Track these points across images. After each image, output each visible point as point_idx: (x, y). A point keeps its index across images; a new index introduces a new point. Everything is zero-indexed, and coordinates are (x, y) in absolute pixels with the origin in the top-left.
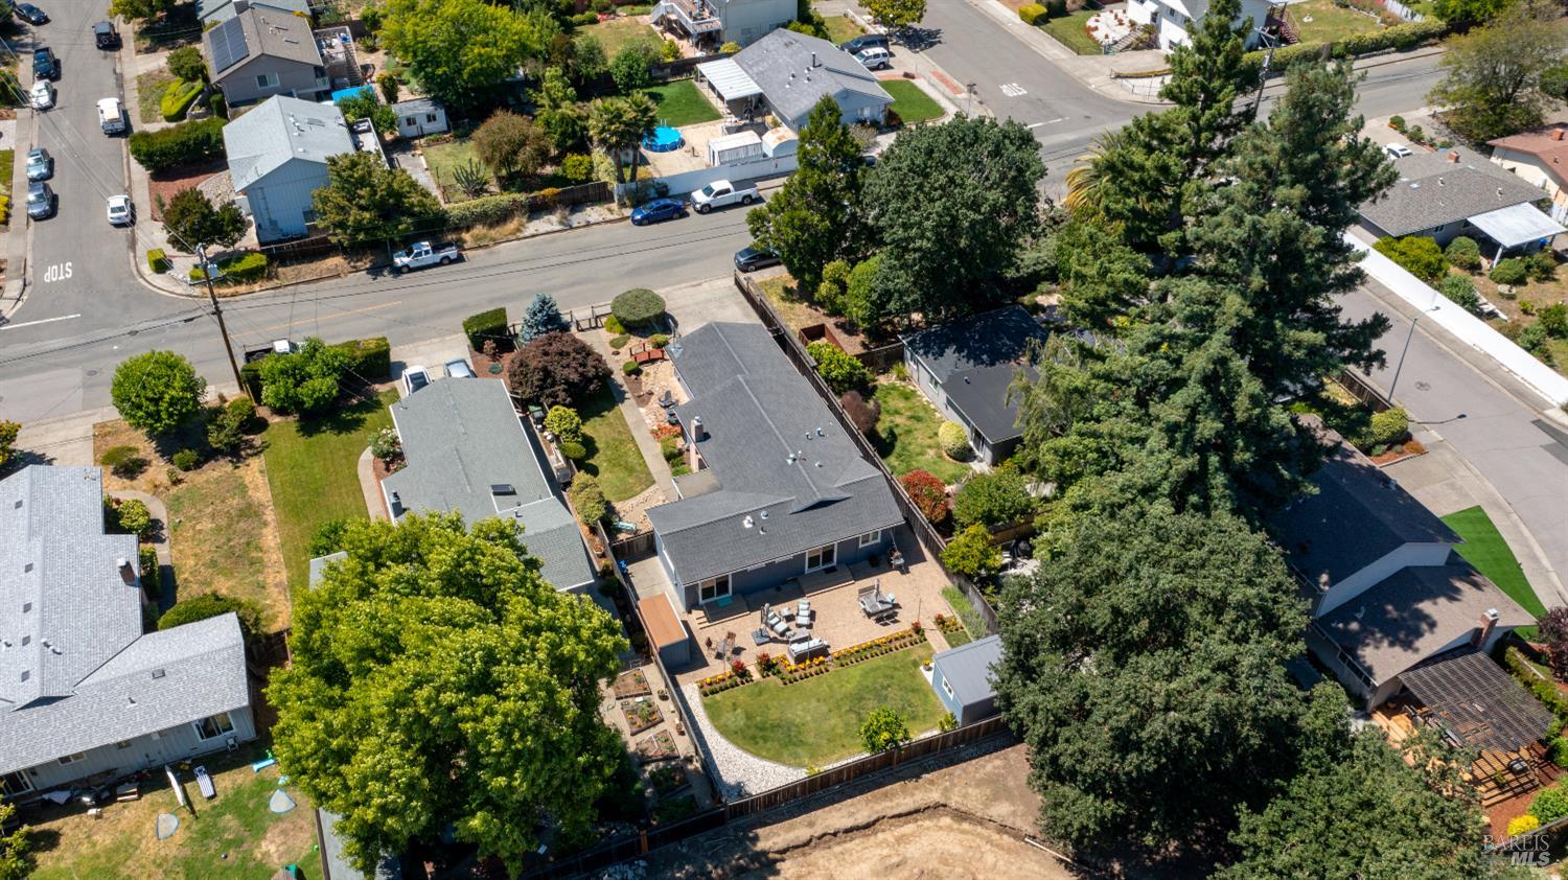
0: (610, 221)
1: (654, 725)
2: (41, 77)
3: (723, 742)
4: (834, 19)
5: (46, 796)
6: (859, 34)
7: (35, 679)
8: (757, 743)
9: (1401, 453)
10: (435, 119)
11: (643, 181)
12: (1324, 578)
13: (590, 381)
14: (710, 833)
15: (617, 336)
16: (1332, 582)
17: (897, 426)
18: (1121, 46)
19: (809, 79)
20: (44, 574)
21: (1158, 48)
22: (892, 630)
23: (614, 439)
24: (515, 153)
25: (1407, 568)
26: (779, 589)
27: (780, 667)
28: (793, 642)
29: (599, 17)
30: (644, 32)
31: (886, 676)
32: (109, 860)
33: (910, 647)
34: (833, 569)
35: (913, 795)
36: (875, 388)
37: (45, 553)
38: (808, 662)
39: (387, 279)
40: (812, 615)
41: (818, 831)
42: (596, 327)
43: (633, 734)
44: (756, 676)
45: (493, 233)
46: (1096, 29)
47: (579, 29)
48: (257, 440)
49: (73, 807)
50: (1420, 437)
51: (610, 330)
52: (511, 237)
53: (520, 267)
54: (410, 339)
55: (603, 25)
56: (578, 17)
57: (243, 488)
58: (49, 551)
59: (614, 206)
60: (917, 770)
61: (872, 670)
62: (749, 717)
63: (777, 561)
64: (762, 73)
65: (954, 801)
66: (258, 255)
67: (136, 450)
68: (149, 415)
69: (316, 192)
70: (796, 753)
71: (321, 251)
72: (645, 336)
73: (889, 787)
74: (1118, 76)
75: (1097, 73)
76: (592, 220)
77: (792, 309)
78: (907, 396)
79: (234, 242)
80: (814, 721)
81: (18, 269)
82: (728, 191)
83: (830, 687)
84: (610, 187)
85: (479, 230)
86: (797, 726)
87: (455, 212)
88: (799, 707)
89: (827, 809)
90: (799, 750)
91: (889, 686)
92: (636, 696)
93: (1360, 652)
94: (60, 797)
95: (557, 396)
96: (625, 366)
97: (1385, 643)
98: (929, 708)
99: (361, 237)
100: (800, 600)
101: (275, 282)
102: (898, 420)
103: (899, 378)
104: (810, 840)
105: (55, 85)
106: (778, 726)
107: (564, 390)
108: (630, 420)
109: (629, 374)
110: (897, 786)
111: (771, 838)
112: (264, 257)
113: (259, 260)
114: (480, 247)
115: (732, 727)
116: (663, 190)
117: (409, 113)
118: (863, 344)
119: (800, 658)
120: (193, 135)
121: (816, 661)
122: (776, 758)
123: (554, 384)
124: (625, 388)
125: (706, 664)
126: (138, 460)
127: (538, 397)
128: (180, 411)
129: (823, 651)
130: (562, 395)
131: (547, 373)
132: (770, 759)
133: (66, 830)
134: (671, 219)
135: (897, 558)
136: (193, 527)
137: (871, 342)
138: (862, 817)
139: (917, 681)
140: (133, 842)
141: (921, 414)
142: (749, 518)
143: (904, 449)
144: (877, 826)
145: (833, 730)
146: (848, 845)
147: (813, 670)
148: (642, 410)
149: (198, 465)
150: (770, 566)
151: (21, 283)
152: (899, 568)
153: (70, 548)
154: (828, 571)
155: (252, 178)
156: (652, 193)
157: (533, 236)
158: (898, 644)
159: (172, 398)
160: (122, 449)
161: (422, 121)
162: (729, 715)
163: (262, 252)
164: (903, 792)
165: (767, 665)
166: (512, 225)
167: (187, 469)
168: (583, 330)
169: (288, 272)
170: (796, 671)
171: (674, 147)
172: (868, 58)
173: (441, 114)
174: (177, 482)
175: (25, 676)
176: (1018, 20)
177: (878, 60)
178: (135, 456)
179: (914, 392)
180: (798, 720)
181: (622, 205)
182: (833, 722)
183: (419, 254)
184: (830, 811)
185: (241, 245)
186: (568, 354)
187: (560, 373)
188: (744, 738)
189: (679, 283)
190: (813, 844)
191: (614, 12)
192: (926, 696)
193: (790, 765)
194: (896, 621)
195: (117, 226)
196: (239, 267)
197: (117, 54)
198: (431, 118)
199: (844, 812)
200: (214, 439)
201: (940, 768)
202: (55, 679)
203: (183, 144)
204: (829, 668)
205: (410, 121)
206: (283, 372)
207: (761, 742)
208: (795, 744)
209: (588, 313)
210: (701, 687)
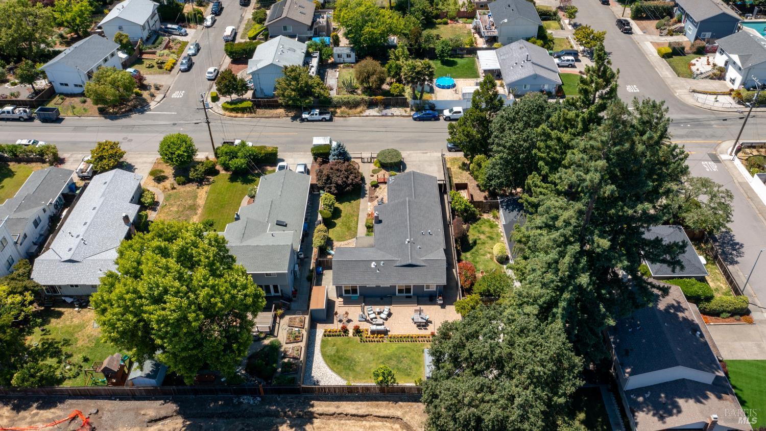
0: (403, 116)
1: (297, 342)
2: (213, 14)
3: (321, 358)
4: (560, 39)
5: (63, 298)
6: (569, 48)
7: (72, 252)
8: (335, 364)
9: (739, 320)
10: (350, 57)
11: (424, 101)
12: (628, 370)
13: (348, 185)
14: (294, 396)
15: (377, 168)
16: (631, 374)
17: (480, 239)
18: (703, 76)
19: (522, 66)
20: (97, 212)
21: (725, 80)
22: (423, 332)
23: (350, 213)
24: (369, 77)
25: (684, 379)
26: (382, 299)
27: (363, 334)
28: (374, 324)
29: (449, 21)
30: (466, 32)
31: (407, 353)
32: (74, 329)
33: (426, 342)
34: (410, 297)
35: (389, 409)
36: (480, 218)
37: (102, 204)
38: (376, 335)
39: (297, 122)
40: (390, 315)
41: (339, 411)
42: (371, 162)
43: (287, 343)
44: (351, 334)
45: (350, 111)
46: (694, 65)
47: (437, 26)
48: (212, 178)
49: (72, 305)
50: (755, 315)
51: (375, 165)
52: (357, 115)
53: (355, 129)
54: (293, 150)
55: (450, 25)
56: (439, 20)
57: (196, 197)
58: (104, 204)
59: (408, 109)
60: (397, 399)
61: (404, 348)
62: (337, 351)
63: (381, 286)
64: (504, 59)
65: (406, 419)
66: (249, 102)
67: (163, 172)
68: (169, 158)
69: (276, 79)
70: (348, 374)
71: (275, 105)
72: (388, 171)
73: (380, 402)
74: (694, 91)
75: (683, 87)
76: (395, 114)
77: (461, 173)
78: (492, 226)
79: (242, 95)
80: (364, 362)
81: (165, 90)
82: (460, 112)
83: (380, 349)
84: (408, 100)
85: (343, 108)
86: (356, 362)
87: (335, 99)
88: (361, 354)
89: (348, 402)
90: (350, 373)
91: (406, 357)
92: (296, 327)
93: (636, 414)
94: (69, 300)
95: (331, 189)
96: (372, 182)
97: (651, 413)
98: (418, 373)
99: (290, 102)
100: (386, 307)
101: (253, 115)
102: (482, 236)
103: (494, 217)
104: (334, 414)
105: (216, 18)
106: (347, 359)
107: (335, 187)
108: (361, 207)
109: (372, 186)
110: (385, 403)
111: (319, 407)
112: (251, 103)
113: (249, 104)
114: (342, 116)
115: (328, 354)
116: (432, 107)
117: (339, 52)
118: (485, 198)
119: (373, 332)
120: (249, 47)
121: (379, 336)
122: (339, 373)
123: (331, 183)
124: (367, 192)
125: (333, 323)
126: (164, 176)
127: (324, 187)
128: (181, 160)
129: (385, 332)
130: (333, 189)
131: (328, 178)
132: (336, 372)
133: (66, 313)
134: (430, 120)
135: (440, 300)
136: (169, 208)
137: (489, 197)
138: (361, 412)
139: (420, 359)
140: (85, 325)
141: (495, 236)
142: (374, 263)
143: (476, 251)
144: (367, 418)
145: (370, 368)
146: (348, 422)
147: (376, 340)
148: (369, 204)
149: (184, 184)
150: (378, 287)
151: (163, 96)
152: (440, 305)
153: (113, 204)
154: (407, 297)
155: (254, 69)
156: (427, 107)
157: (367, 116)
158: (422, 339)
159: (179, 154)
160: (158, 170)
161: (344, 56)
162: (330, 348)
163: (252, 101)
164: (386, 407)
165: (358, 331)
166: (359, 110)
167: (179, 184)
168: (364, 162)
169: (260, 111)
170: (369, 337)
171: (448, 87)
172: (564, 61)
173: (353, 55)
174: (173, 188)
175: (70, 250)
176: (656, 54)
177: (569, 63)
178: (163, 174)
179: (497, 225)
180: (357, 359)
181: (412, 110)
182: (371, 365)
183: (313, 115)
184: (349, 404)
185: (244, 96)
186: (341, 171)
187: (335, 179)
188: (331, 360)
189: (417, 150)
190: (335, 416)
191: (457, 21)
192: (420, 367)
193: (343, 378)
194: (426, 329)
195: (209, 80)
196: (240, 106)
197: (246, 8)
198: (349, 56)
199: (355, 407)
200: (192, 174)
201: (409, 401)
202: (79, 254)
203: (244, 50)
204: (385, 341)
205: (339, 56)
206: (226, 153)
207: (337, 364)
208: (350, 370)
209: (369, 155)
210: (325, 332)
